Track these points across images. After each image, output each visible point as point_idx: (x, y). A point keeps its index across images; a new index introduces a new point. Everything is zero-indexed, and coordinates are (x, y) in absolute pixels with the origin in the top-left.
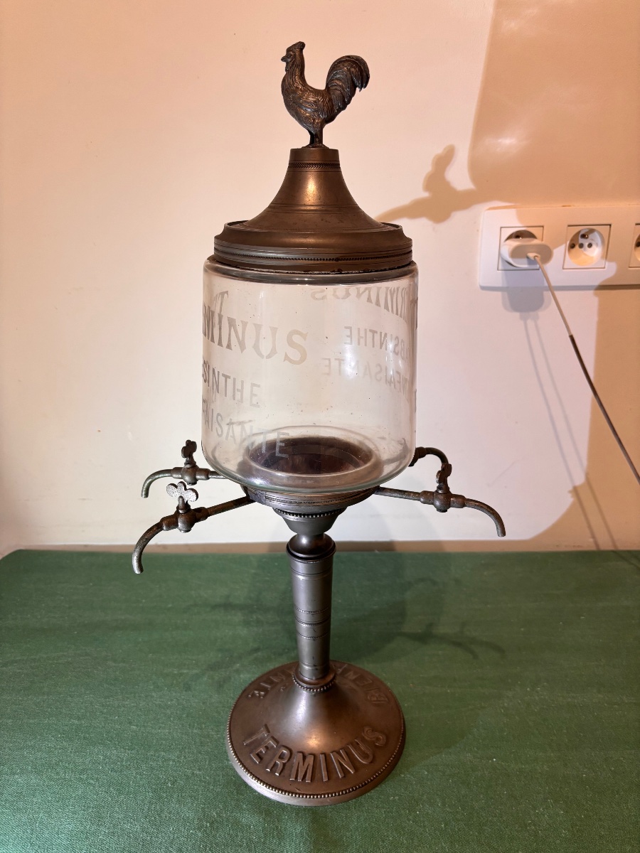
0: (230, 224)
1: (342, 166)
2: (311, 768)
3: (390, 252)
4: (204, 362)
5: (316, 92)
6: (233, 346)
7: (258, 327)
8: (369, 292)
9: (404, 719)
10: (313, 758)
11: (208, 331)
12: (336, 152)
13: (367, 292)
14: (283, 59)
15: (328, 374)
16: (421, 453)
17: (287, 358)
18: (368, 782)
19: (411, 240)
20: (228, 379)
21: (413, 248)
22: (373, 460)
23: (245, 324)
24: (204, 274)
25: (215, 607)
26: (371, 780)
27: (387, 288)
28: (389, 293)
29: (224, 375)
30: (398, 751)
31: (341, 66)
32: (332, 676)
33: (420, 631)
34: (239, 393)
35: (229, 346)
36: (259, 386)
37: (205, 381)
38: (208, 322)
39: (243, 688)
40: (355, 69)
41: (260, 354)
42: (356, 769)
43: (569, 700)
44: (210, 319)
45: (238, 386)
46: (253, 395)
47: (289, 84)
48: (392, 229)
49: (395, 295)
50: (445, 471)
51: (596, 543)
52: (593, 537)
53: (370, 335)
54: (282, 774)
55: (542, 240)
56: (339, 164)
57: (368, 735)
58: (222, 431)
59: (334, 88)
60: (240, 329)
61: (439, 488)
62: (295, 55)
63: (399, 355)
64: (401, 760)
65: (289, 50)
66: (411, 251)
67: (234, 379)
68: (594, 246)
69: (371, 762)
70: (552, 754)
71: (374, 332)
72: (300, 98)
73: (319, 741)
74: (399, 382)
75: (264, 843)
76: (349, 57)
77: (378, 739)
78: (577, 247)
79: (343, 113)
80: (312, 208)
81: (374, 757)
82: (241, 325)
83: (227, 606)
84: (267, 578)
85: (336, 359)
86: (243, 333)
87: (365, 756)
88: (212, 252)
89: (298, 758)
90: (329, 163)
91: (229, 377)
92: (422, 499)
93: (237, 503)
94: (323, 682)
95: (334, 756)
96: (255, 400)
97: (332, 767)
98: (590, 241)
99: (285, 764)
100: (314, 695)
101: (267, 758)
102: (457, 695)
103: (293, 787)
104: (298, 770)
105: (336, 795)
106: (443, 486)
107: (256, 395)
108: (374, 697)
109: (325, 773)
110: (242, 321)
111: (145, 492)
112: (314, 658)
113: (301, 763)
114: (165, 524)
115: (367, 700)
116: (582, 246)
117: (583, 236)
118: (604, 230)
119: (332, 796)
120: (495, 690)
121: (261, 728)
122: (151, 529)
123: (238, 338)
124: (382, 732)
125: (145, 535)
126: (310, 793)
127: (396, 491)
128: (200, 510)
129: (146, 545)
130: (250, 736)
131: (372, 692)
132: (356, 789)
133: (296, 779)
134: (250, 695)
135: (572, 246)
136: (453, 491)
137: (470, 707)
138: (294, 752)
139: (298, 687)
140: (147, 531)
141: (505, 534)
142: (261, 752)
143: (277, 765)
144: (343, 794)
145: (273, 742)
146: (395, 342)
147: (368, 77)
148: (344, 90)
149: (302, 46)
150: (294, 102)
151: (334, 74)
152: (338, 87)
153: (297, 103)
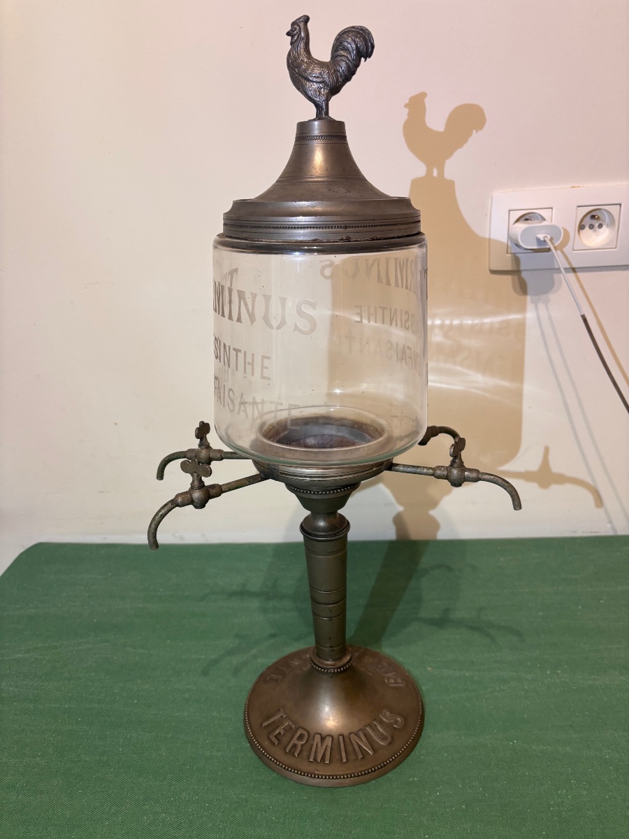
0: (237, 202)
2: (329, 750)
3: (397, 220)
4: (216, 339)
5: (321, 64)
6: (243, 320)
7: (267, 298)
9: (422, 702)
10: (331, 740)
11: (219, 308)
12: (341, 124)
13: (376, 265)
14: (288, 34)
16: (433, 432)
17: (296, 328)
18: (387, 763)
20: (239, 353)
21: (422, 219)
22: (385, 435)
23: (254, 296)
24: (214, 250)
25: (232, 594)
26: (390, 762)
28: (398, 266)
29: (235, 349)
30: (417, 733)
31: (346, 37)
32: (348, 658)
33: (436, 616)
34: (250, 366)
35: (239, 320)
36: (269, 358)
37: (217, 357)
38: (219, 298)
39: (260, 672)
40: (359, 39)
41: (270, 326)
42: (374, 750)
43: (591, 682)
44: (221, 295)
45: (249, 359)
46: (263, 367)
47: (294, 57)
49: (405, 268)
50: (459, 445)
51: (613, 528)
52: (610, 522)
53: (380, 312)
54: (300, 756)
55: (552, 221)
56: (346, 136)
57: (386, 717)
58: (234, 406)
59: (339, 59)
60: (249, 302)
61: (453, 462)
62: (300, 28)
63: (410, 330)
64: (419, 742)
65: (293, 24)
66: (420, 221)
67: (245, 353)
68: (604, 227)
69: (390, 744)
70: (574, 736)
71: (384, 309)
72: (305, 71)
73: (337, 723)
74: (410, 358)
75: (284, 823)
76: (353, 27)
77: (396, 722)
78: (587, 228)
79: (348, 83)
80: (320, 179)
81: (392, 738)
82: (250, 296)
83: (243, 593)
84: (283, 567)
86: (253, 305)
87: (384, 738)
89: (318, 738)
90: (336, 134)
91: (240, 351)
92: (435, 473)
93: (251, 480)
94: (340, 664)
95: (353, 737)
96: (266, 373)
97: (350, 748)
98: (600, 222)
99: (302, 746)
100: (331, 677)
101: (285, 740)
102: (475, 678)
103: (311, 768)
104: (316, 752)
105: (355, 776)
106: (457, 461)
107: (267, 368)
108: (391, 680)
109: (344, 754)
110: (251, 293)
111: (160, 475)
112: (330, 639)
113: (319, 745)
114: (180, 500)
115: (384, 682)
116: (591, 227)
117: (593, 217)
118: (614, 210)
119: (351, 777)
120: (514, 673)
121: (279, 710)
122: (165, 505)
123: (248, 310)
124: (400, 715)
125: (160, 511)
126: (329, 774)
127: (409, 466)
128: (213, 486)
129: (161, 521)
130: (268, 718)
131: (390, 675)
132: (375, 770)
133: (315, 759)
134: (268, 679)
135: (581, 227)
136: (467, 465)
137: (489, 690)
138: (312, 733)
139: (315, 669)
140: (162, 508)
141: (520, 508)
142: (279, 733)
143: (295, 746)
144: (362, 775)
145: (291, 723)
146: (405, 317)
147: (373, 47)
148: (349, 60)
149: (306, 19)
150: (300, 75)
151: (338, 45)
152: (343, 58)
153: (302, 77)
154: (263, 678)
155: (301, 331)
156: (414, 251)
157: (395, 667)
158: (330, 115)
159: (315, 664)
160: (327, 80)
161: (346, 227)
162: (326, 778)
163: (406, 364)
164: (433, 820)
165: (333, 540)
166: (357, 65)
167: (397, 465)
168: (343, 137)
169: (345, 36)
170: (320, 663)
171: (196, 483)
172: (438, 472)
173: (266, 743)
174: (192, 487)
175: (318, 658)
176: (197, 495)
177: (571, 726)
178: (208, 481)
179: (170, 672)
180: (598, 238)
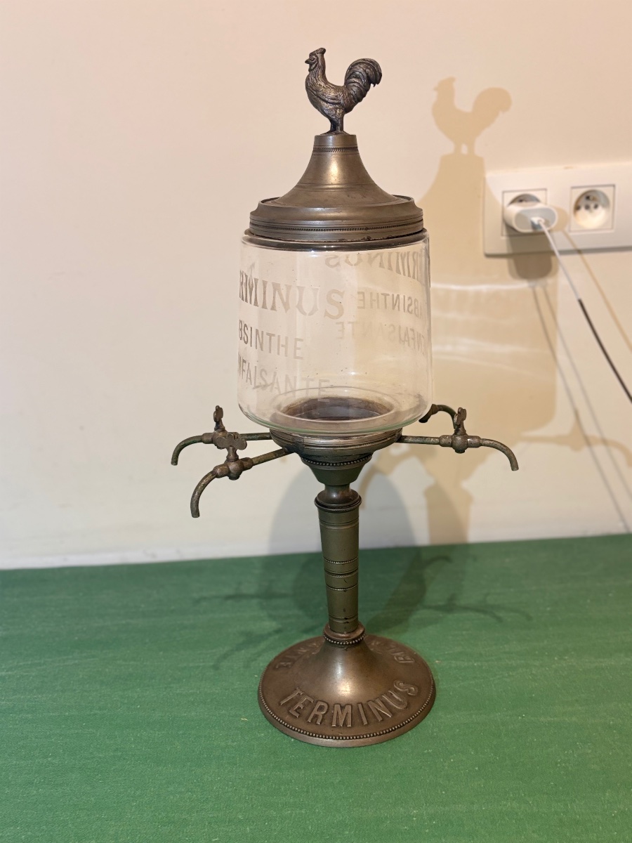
0: (263, 202)
1: (359, 149)
2: (350, 716)
5: (337, 88)
6: (277, 308)
7: (301, 290)
8: (381, 257)
10: (350, 707)
11: (251, 299)
12: (353, 137)
13: (379, 257)
14: (307, 62)
15: (341, 338)
16: (435, 409)
17: (327, 314)
18: (406, 723)
19: (422, 210)
20: (273, 337)
21: (424, 217)
22: (394, 410)
23: (289, 288)
24: (242, 245)
26: (409, 722)
27: (398, 253)
28: (400, 258)
29: (268, 334)
30: (430, 699)
31: (358, 68)
32: (361, 631)
34: (284, 349)
35: (273, 308)
36: (302, 340)
38: (251, 289)
40: (370, 69)
41: (304, 313)
42: (393, 714)
43: (597, 664)
44: (254, 286)
45: (283, 342)
46: (296, 349)
47: (313, 82)
48: (406, 201)
49: (406, 258)
50: (462, 415)
53: (382, 298)
54: (323, 723)
55: (546, 204)
56: (357, 147)
57: (400, 687)
59: (352, 84)
60: (284, 292)
61: (456, 431)
62: (318, 58)
65: (311, 54)
66: (423, 219)
67: (279, 336)
68: (600, 208)
69: (406, 708)
70: (580, 708)
72: (322, 93)
74: (413, 339)
76: (364, 60)
77: (410, 691)
78: (583, 208)
79: (359, 104)
80: (335, 186)
81: (408, 703)
82: (285, 287)
85: (349, 323)
87: (399, 703)
88: (248, 226)
89: (337, 708)
90: (349, 147)
91: (274, 335)
92: (442, 442)
93: (277, 454)
94: (354, 636)
95: (371, 704)
96: (298, 353)
97: (369, 713)
98: (596, 203)
99: (324, 715)
100: (346, 650)
101: (306, 712)
102: (484, 667)
103: (336, 732)
104: (337, 719)
105: (377, 735)
106: (460, 429)
107: (299, 349)
108: (400, 657)
109: (364, 719)
110: (286, 285)
111: (175, 460)
112: (344, 610)
113: (340, 713)
114: (218, 471)
115: (395, 660)
116: (587, 207)
117: (588, 198)
118: (608, 192)
119: (374, 736)
120: (523, 662)
121: (295, 689)
122: (206, 476)
123: (282, 299)
124: (413, 685)
125: (202, 481)
126: (353, 735)
127: (417, 437)
128: (246, 459)
129: (202, 491)
130: (285, 697)
131: (398, 654)
132: (395, 729)
133: (337, 725)
134: (277, 667)
135: (577, 208)
136: (469, 433)
137: (498, 677)
138: (331, 704)
139: (331, 643)
140: (203, 479)
141: (518, 468)
142: (299, 708)
143: (316, 716)
144: (383, 733)
145: (309, 699)
146: (407, 303)
147: (381, 75)
148: (360, 86)
149: (323, 51)
150: (318, 97)
151: (351, 73)
152: (355, 84)
153: (320, 98)
154: (272, 667)
155: (331, 316)
156: (420, 245)
157: (402, 648)
158: (345, 130)
159: (329, 638)
160: (342, 102)
161: (367, 229)
162: (350, 739)
163: (409, 345)
164: (449, 780)
165: (349, 511)
166: (367, 90)
167: (406, 437)
168: (355, 149)
169: (357, 66)
170: (335, 636)
171: (232, 456)
172: (443, 441)
173: (287, 717)
174: (228, 460)
175: (333, 633)
176: (233, 466)
177: (577, 701)
178: (242, 454)
179: (170, 680)
180: (593, 220)
